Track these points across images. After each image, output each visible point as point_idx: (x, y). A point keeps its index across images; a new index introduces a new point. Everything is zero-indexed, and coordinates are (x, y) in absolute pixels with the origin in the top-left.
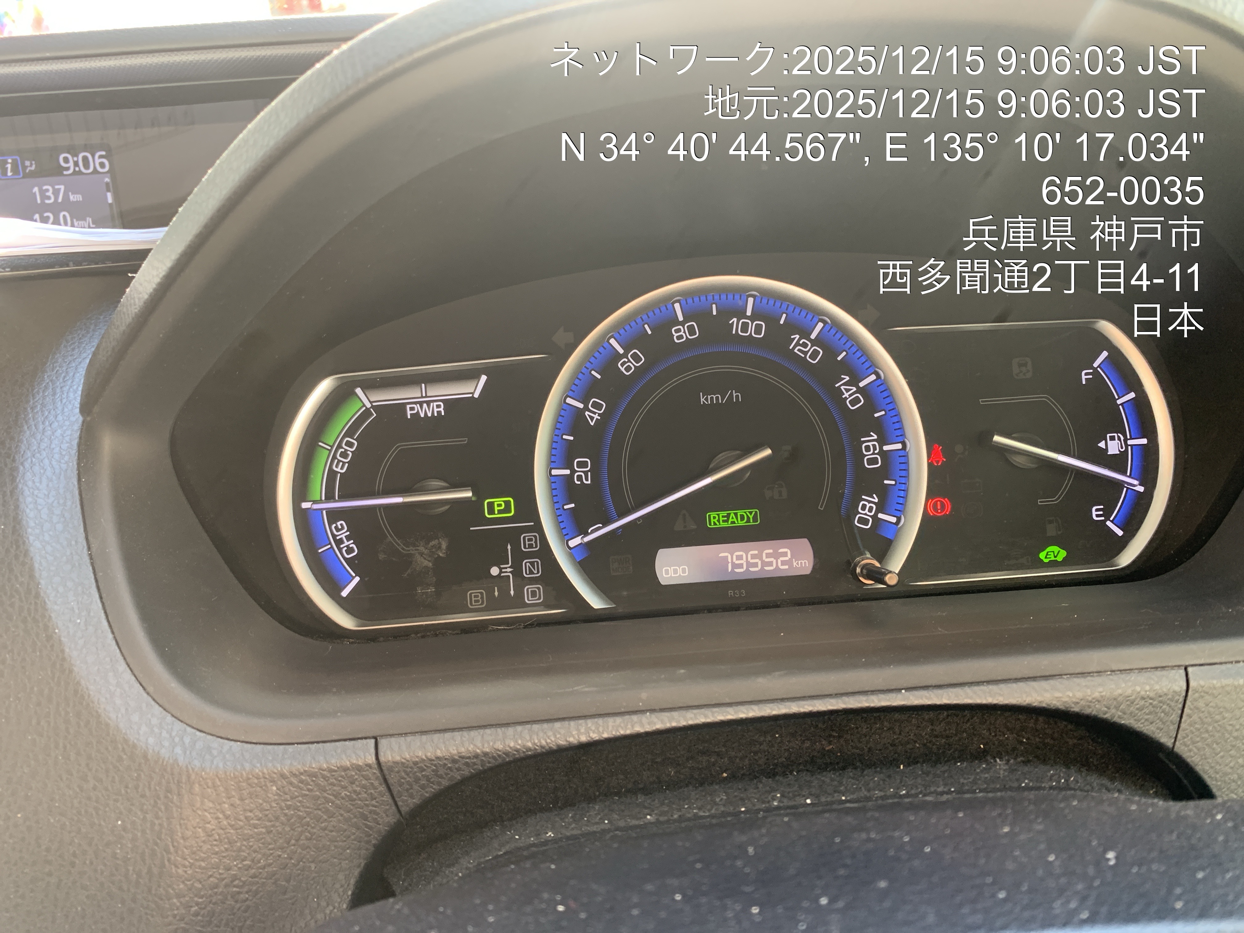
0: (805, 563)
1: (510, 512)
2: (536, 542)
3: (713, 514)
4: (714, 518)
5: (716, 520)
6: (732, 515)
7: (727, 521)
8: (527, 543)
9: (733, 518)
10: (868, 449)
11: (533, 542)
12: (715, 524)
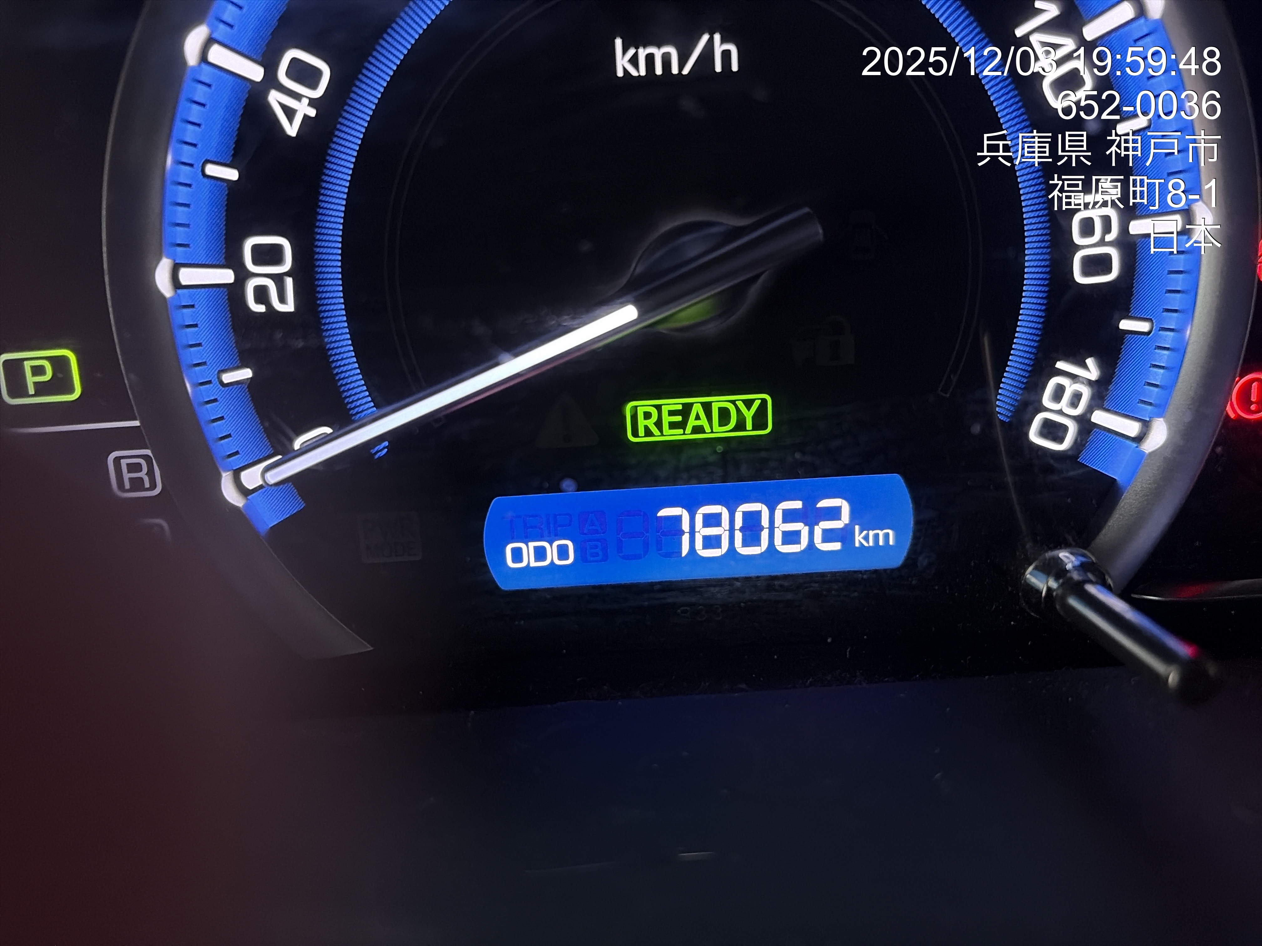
0: (887, 536)
1: (70, 389)
2: (151, 473)
3: (644, 406)
4: (647, 415)
5: (651, 423)
6: (697, 409)
7: (682, 425)
8: (127, 476)
9: (698, 418)
10: (1087, 227)
11: (143, 474)
12: (648, 433)
